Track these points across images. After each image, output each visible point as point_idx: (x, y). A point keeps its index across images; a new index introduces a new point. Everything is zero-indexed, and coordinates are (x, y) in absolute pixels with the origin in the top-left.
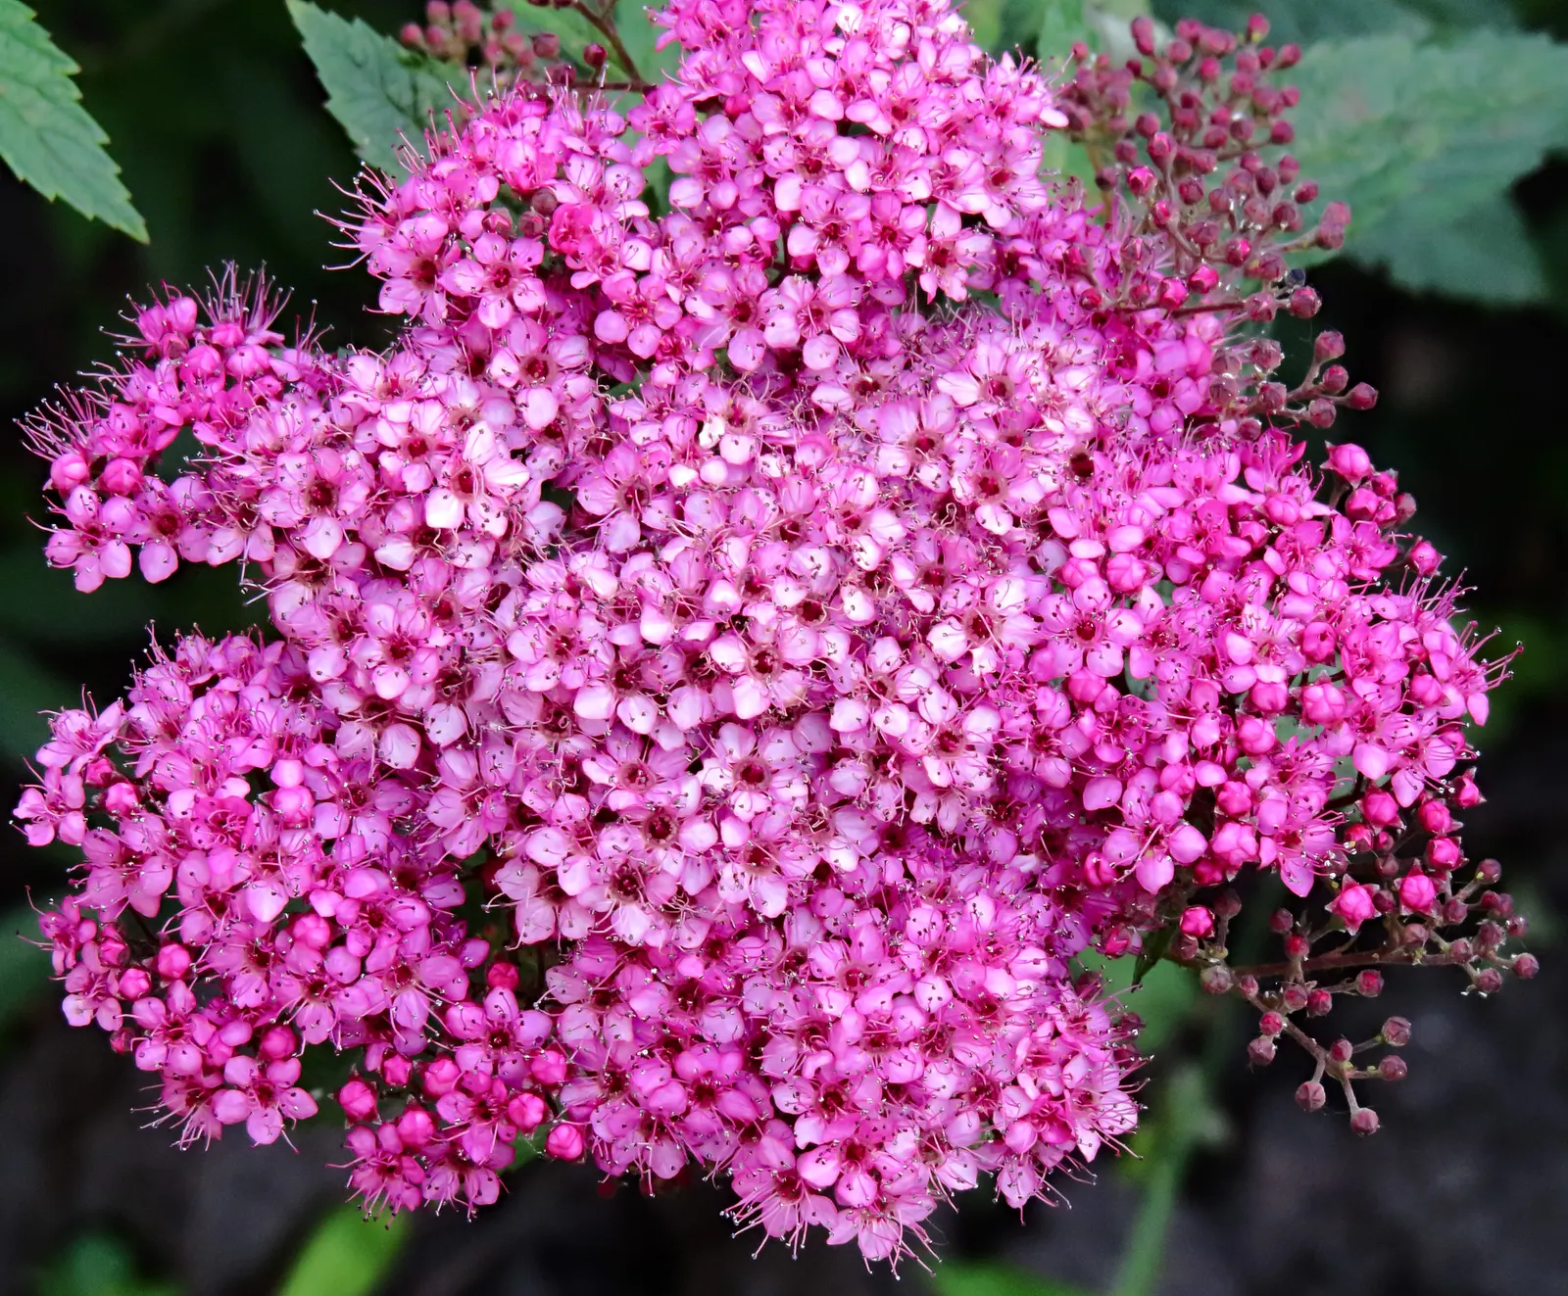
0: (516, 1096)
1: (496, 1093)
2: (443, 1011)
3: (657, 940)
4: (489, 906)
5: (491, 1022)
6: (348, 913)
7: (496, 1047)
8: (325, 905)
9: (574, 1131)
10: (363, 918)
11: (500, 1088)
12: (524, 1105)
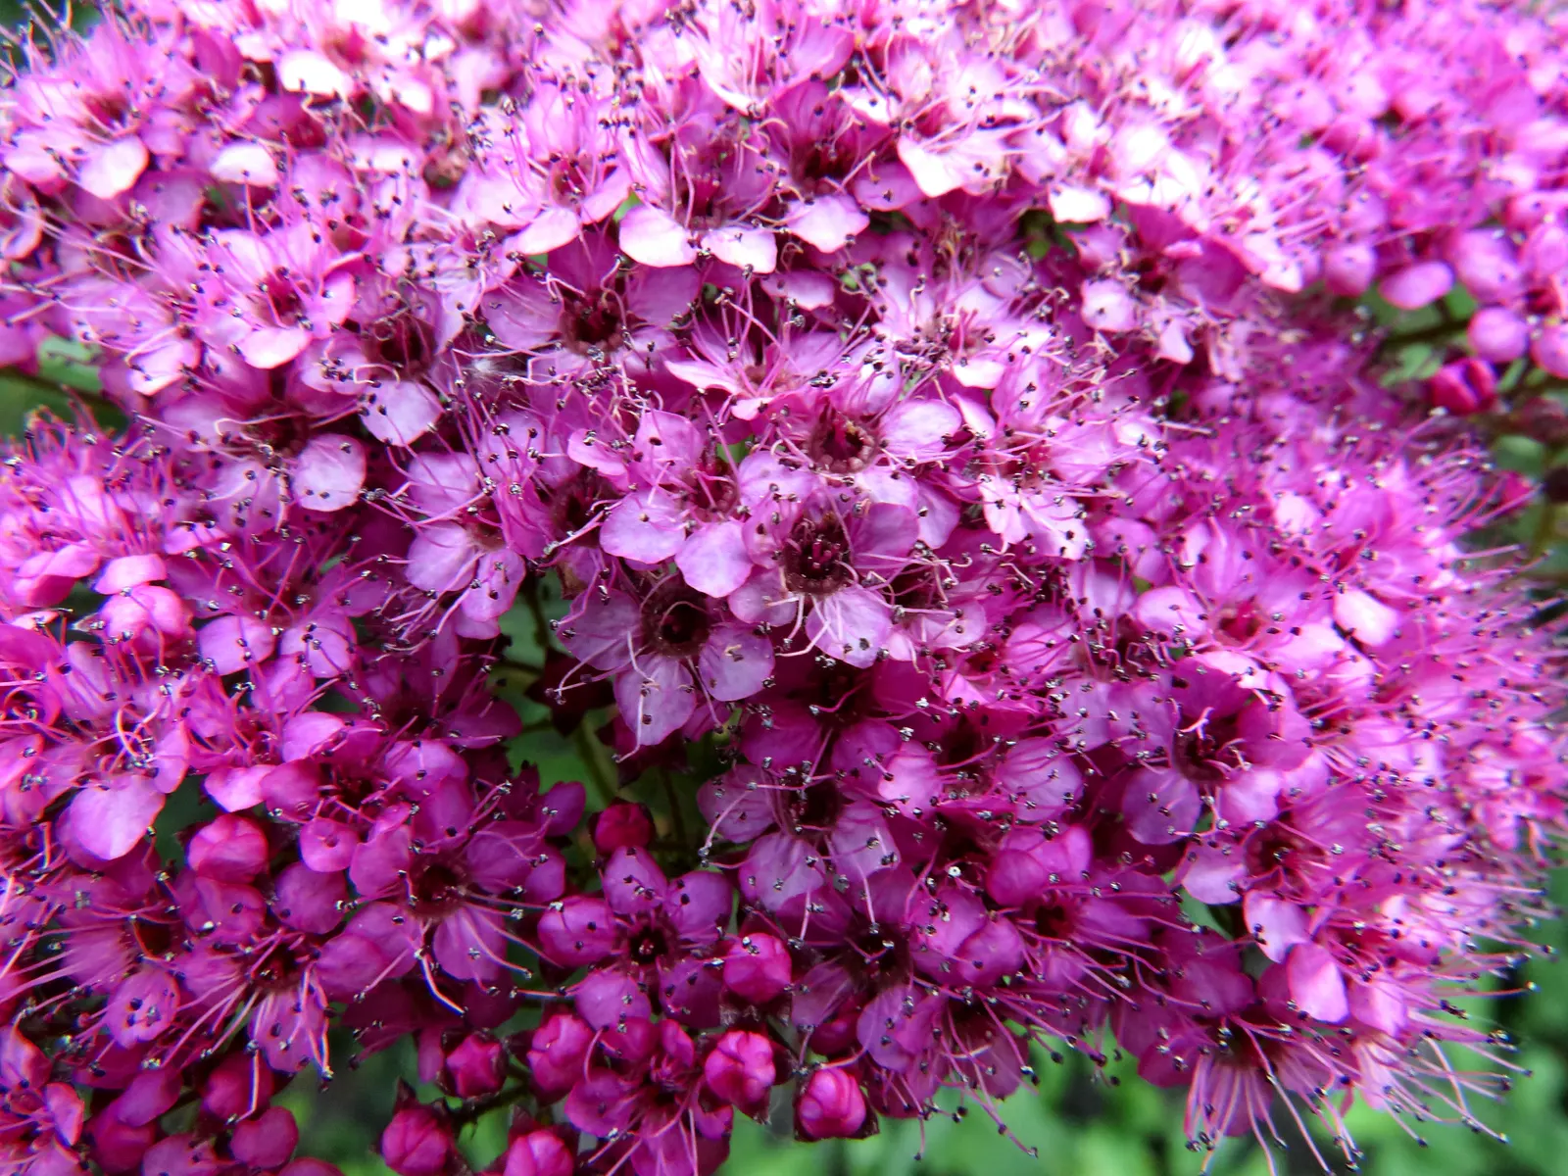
0: (712, 1046)
1: (672, 1048)
2: (529, 928)
3: (901, 648)
4: (560, 690)
5: (625, 917)
6: (289, 790)
7: (646, 961)
8: (238, 793)
9: (843, 1077)
10: (325, 794)
11: (677, 1036)
12: (735, 1058)
